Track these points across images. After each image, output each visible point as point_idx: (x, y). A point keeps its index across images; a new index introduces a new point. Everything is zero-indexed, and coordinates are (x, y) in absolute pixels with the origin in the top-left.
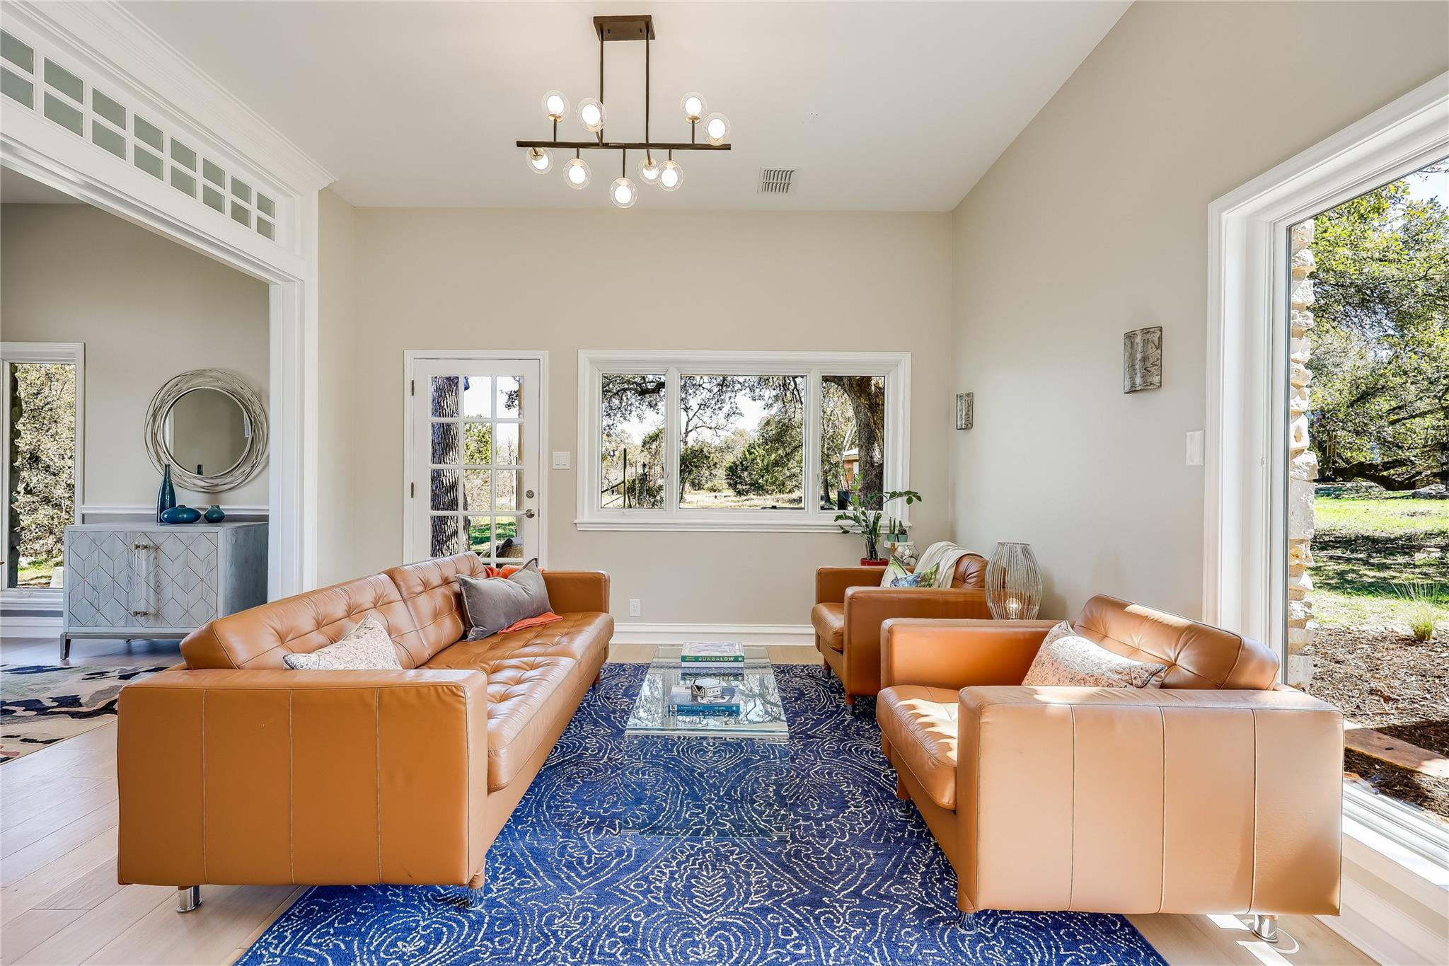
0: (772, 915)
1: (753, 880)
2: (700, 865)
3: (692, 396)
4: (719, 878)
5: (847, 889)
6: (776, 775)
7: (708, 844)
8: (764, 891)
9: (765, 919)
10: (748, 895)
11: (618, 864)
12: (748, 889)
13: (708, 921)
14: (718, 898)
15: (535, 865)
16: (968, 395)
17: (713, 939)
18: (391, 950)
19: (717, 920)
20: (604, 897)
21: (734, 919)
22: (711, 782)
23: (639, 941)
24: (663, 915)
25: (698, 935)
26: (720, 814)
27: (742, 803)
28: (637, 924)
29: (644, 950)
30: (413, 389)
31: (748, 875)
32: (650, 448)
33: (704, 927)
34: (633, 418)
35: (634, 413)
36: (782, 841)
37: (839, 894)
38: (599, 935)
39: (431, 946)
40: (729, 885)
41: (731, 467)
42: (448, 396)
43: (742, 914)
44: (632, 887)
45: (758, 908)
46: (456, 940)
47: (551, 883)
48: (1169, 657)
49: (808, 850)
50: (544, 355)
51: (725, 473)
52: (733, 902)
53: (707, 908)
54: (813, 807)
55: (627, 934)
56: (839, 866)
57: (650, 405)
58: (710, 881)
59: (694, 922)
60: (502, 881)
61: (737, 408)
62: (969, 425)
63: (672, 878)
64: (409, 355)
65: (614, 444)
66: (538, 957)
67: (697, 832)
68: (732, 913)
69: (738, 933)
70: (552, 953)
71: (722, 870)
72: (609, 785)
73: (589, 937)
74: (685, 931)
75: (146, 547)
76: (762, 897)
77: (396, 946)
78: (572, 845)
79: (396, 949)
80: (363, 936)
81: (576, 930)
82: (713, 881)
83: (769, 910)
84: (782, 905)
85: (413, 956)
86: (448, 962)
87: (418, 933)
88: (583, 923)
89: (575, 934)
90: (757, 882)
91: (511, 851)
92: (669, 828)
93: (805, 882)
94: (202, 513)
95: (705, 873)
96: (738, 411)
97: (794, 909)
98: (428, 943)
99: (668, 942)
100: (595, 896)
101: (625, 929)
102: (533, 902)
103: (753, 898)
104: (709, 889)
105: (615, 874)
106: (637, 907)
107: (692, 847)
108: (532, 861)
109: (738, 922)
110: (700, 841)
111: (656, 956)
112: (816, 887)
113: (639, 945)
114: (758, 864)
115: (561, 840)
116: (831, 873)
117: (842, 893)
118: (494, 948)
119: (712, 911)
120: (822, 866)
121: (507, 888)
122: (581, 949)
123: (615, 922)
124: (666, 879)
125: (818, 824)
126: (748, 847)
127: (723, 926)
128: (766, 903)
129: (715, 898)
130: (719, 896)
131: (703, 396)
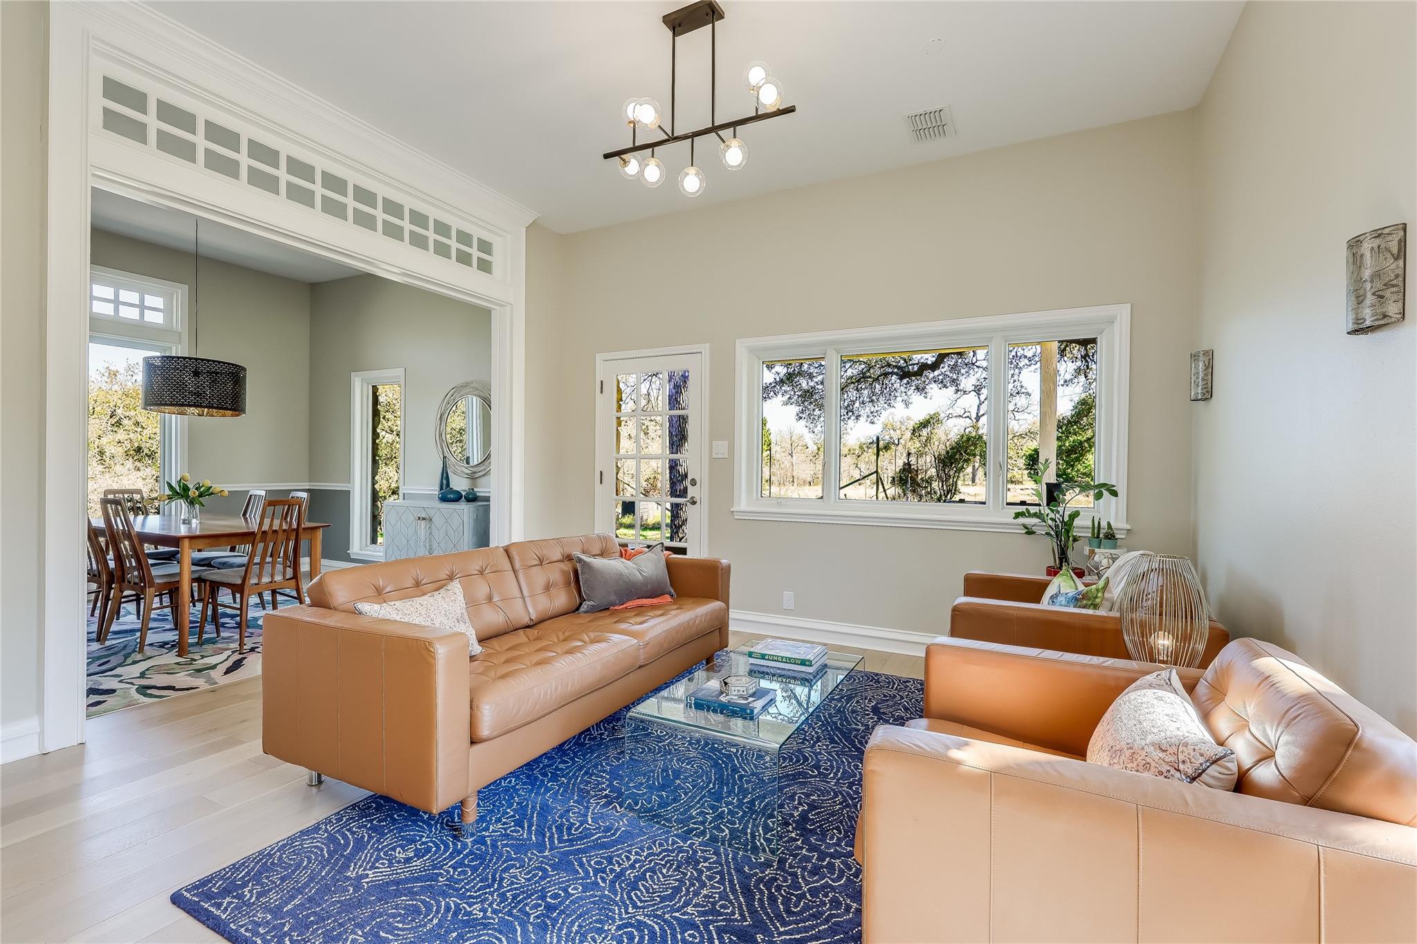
0: (692, 932)
1: (705, 892)
2: (667, 862)
3: (964, 376)
4: (674, 880)
5: (792, 935)
6: (819, 796)
7: (691, 846)
8: (705, 906)
9: (682, 933)
10: (686, 904)
11: (599, 838)
12: (691, 900)
13: (630, 915)
14: (656, 898)
15: (535, 819)
16: (1206, 353)
17: (619, 933)
18: (390, 853)
19: (638, 917)
20: (563, 864)
21: (654, 922)
22: (745, 786)
23: (557, 911)
24: (596, 896)
25: (610, 925)
26: (728, 820)
27: (757, 816)
28: (568, 895)
29: (555, 921)
30: (602, 388)
31: (703, 885)
32: (920, 436)
33: (621, 919)
34: (899, 404)
35: (899, 399)
36: (768, 864)
37: (779, 937)
38: (532, 894)
39: (415, 859)
40: (677, 890)
41: (1030, 456)
42: (683, 392)
43: (665, 921)
44: (592, 863)
45: (685, 920)
46: (433, 861)
47: (534, 838)
48: (1269, 741)
49: (785, 881)
50: (705, 348)
51: (1024, 462)
52: (668, 905)
53: (639, 904)
54: (832, 838)
55: (553, 902)
56: (807, 908)
57: (917, 389)
58: (663, 880)
59: (617, 912)
60: (502, 824)
61: (1022, 387)
62: (1208, 395)
63: (632, 867)
64: (599, 358)
65: (898, 432)
66: (475, 894)
67: (690, 831)
68: (656, 916)
69: (646, 936)
70: (487, 895)
71: (683, 873)
72: (650, 766)
73: (523, 892)
74: (602, 917)
75: (424, 519)
76: (698, 911)
77: (395, 851)
78: (577, 810)
79: (393, 853)
80: (383, 835)
81: (519, 884)
82: (665, 881)
83: (694, 926)
84: (711, 926)
85: (399, 862)
86: (416, 875)
87: (416, 845)
88: (528, 880)
89: (516, 886)
90: (705, 896)
91: (528, 802)
92: (669, 820)
93: (752, 912)
94: (464, 494)
95: (664, 871)
96: (1023, 390)
97: (718, 934)
98: (415, 856)
99: (580, 921)
100: (557, 860)
101: (555, 896)
102: (508, 849)
103: (689, 909)
104: (655, 887)
105: (589, 846)
106: (581, 881)
107: (674, 843)
108: (535, 815)
109: (656, 926)
110: (685, 841)
111: (560, 929)
112: (762, 921)
113: (555, 914)
114: (723, 878)
115: (572, 804)
116: (789, 912)
117: (783, 937)
118: (452, 876)
119: (640, 908)
120: (787, 901)
121: (500, 831)
122: (509, 901)
123: (553, 888)
124: (626, 864)
125: (821, 859)
126: (727, 859)
127: (640, 926)
128: (696, 919)
129: (654, 897)
130: (658, 896)
131: (977, 376)
